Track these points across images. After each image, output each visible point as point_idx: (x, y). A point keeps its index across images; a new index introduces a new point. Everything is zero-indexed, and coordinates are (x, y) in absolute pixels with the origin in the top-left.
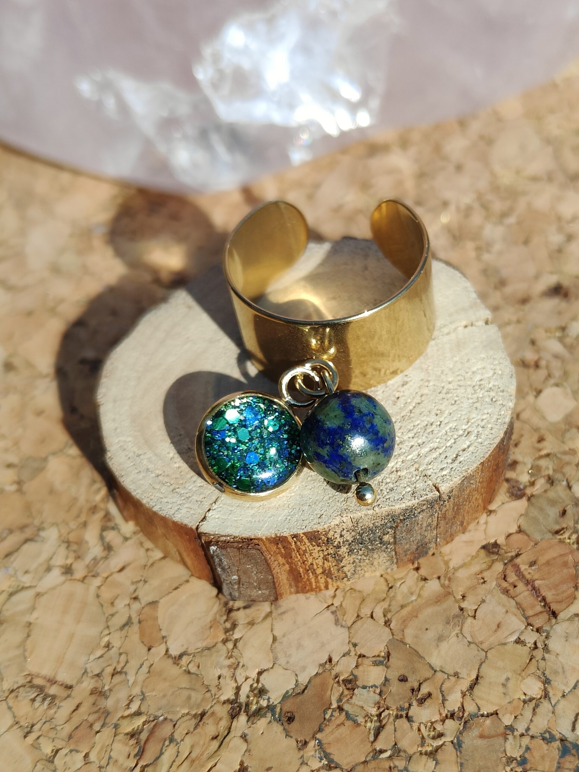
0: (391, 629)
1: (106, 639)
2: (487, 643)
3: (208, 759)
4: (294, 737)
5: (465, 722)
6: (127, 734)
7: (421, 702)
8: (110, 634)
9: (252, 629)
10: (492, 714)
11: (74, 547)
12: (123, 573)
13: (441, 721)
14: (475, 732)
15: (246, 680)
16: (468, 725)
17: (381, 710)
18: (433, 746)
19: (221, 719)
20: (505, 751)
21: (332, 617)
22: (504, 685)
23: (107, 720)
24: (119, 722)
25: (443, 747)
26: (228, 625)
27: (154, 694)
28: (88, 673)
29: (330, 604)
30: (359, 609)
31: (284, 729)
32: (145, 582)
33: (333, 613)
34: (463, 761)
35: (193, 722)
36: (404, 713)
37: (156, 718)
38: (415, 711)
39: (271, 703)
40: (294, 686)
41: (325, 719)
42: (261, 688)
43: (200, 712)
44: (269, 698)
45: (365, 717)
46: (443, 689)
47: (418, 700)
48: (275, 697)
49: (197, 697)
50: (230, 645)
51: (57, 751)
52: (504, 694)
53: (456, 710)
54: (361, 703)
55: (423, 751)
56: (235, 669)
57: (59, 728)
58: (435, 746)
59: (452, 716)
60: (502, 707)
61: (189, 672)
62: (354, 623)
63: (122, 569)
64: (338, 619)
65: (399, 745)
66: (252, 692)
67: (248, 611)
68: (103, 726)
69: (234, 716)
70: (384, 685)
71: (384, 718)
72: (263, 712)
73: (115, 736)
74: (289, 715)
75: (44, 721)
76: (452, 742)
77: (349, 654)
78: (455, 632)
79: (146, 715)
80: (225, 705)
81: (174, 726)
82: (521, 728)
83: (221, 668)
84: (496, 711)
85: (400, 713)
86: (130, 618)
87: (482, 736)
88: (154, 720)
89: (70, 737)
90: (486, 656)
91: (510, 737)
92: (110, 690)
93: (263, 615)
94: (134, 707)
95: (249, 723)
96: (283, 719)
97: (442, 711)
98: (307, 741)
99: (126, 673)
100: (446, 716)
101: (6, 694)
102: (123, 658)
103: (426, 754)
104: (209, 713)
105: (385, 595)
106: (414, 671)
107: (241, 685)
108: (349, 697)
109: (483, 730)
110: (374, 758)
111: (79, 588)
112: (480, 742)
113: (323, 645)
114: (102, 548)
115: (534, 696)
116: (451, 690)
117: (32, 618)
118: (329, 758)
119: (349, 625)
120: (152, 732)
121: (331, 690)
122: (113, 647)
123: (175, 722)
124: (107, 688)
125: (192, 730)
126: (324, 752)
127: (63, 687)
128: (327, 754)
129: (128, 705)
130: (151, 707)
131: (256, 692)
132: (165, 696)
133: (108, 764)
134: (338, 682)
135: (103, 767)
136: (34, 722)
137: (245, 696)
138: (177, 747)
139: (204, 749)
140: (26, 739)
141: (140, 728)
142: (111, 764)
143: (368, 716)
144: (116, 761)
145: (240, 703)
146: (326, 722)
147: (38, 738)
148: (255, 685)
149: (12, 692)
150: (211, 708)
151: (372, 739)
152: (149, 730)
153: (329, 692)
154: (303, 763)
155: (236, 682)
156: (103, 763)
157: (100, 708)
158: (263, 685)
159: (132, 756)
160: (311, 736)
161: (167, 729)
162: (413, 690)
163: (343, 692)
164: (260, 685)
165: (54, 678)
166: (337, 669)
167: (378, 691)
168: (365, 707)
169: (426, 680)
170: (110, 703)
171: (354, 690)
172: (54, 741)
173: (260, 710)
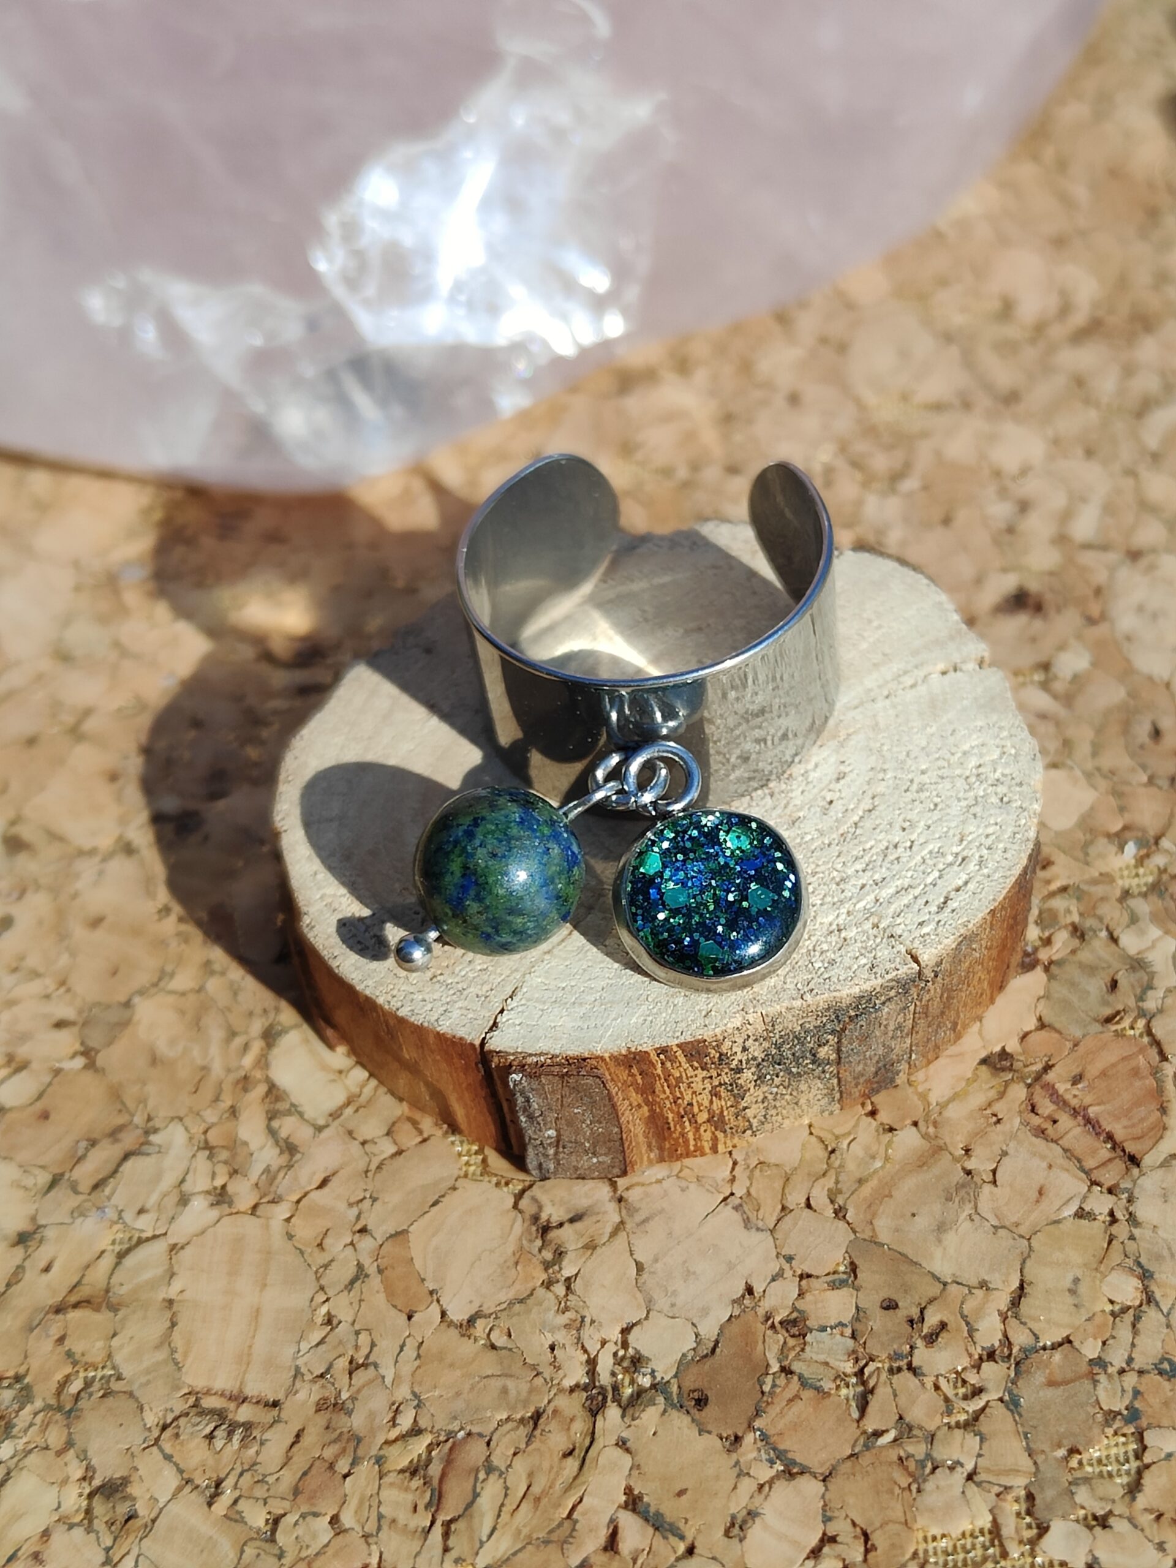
0: (849, 1224)
1: (324, 1310)
2: (1027, 1223)
3: (565, 1492)
4: (715, 1433)
5: (1017, 1364)
6: (402, 1471)
7: (931, 1339)
8: (328, 1300)
9: (594, 1256)
10: (1060, 1344)
11: (224, 1155)
12: (326, 1190)
13: (973, 1367)
14: (1039, 1378)
15: (602, 1346)
16: (1023, 1367)
17: (864, 1362)
18: (967, 1412)
19: (572, 1420)
20: (1098, 1402)
21: (737, 1217)
22: (1072, 1292)
23: (360, 1453)
24: (382, 1453)
25: (988, 1410)
26: (548, 1255)
27: (436, 1394)
28: (303, 1375)
29: (727, 1194)
30: (783, 1194)
31: (693, 1420)
32: (374, 1200)
33: (736, 1208)
34: (1027, 1430)
35: (523, 1431)
36: (903, 1363)
37: (450, 1435)
38: (922, 1356)
39: (659, 1379)
40: (695, 1345)
41: (763, 1393)
42: (632, 1358)
43: (529, 1414)
44: (653, 1371)
45: (834, 1380)
46: (966, 1313)
47: (925, 1338)
48: (664, 1367)
49: (518, 1387)
50: (560, 1289)
51: (276, 1521)
52: (1075, 1305)
53: (997, 1344)
54: (822, 1358)
55: (953, 1423)
56: (578, 1330)
57: (271, 1480)
58: (971, 1411)
59: (991, 1356)
60: (1078, 1328)
61: (493, 1347)
62: (778, 1221)
63: (324, 1183)
64: (748, 1218)
65: (908, 1419)
66: (619, 1364)
67: (578, 1225)
68: (353, 1464)
69: (595, 1410)
70: (857, 1319)
71: (870, 1376)
72: (645, 1397)
73: (381, 1478)
74: (696, 1395)
75: (239, 1470)
76: (1001, 1400)
77: (782, 1276)
78: (966, 1213)
79: (431, 1432)
80: (575, 1395)
81: (488, 1444)
82: (1117, 1359)
83: (552, 1331)
84: (1068, 1337)
85: (895, 1365)
86: (360, 1266)
87: (1052, 1383)
88: (447, 1441)
89: (296, 1492)
90: (1030, 1246)
91: (1102, 1378)
92: (353, 1399)
93: (609, 1229)
94: (405, 1422)
95: (627, 1420)
96: (686, 1403)
97: (971, 1349)
98: (740, 1435)
99: (376, 1365)
100: (981, 1358)
101: (156, 1433)
102: (364, 1339)
103: (958, 1425)
104: (550, 1411)
105: (825, 1166)
106: (906, 1289)
107: (597, 1355)
108: (798, 1349)
109: (1051, 1373)
110: (867, 1447)
111: (251, 1226)
112: (1049, 1393)
113: (731, 1267)
114: (278, 1150)
115: (1129, 1303)
116: (979, 1311)
117: (172, 1292)
118: (787, 1459)
119: (771, 1226)
120: (449, 1461)
121: (764, 1341)
122: (340, 1322)
123: (487, 1439)
124: (345, 1396)
125: (523, 1446)
126: (774, 1449)
127: (261, 1407)
128: (780, 1452)
129: (394, 1419)
130: (438, 1418)
131: (626, 1364)
132: (458, 1394)
133: (379, 1529)
134: (773, 1326)
135: (371, 1535)
136: (222, 1476)
137: (608, 1375)
138: (502, 1481)
139: (552, 1476)
140: (213, 1508)
141: (424, 1457)
142: (385, 1527)
143: (840, 1378)
144: (394, 1521)
145: (601, 1387)
146: (765, 1399)
147: (236, 1502)
148: (621, 1353)
149: (164, 1428)
150: (549, 1402)
151: (856, 1415)
152: (441, 1459)
153: (760, 1346)
154: (742, 1474)
155: (586, 1351)
156: (370, 1527)
157: (341, 1434)
158: (637, 1351)
159: (421, 1507)
160: (745, 1425)
161: (476, 1452)
162: (911, 1322)
163: (785, 1342)
164: (631, 1351)
165: (241, 1391)
166: (766, 1305)
167: (848, 1331)
168: (832, 1362)
169: (931, 1301)
170: (357, 1421)
171: (804, 1336)
172: (265, 1504)
173: (639, 1393)
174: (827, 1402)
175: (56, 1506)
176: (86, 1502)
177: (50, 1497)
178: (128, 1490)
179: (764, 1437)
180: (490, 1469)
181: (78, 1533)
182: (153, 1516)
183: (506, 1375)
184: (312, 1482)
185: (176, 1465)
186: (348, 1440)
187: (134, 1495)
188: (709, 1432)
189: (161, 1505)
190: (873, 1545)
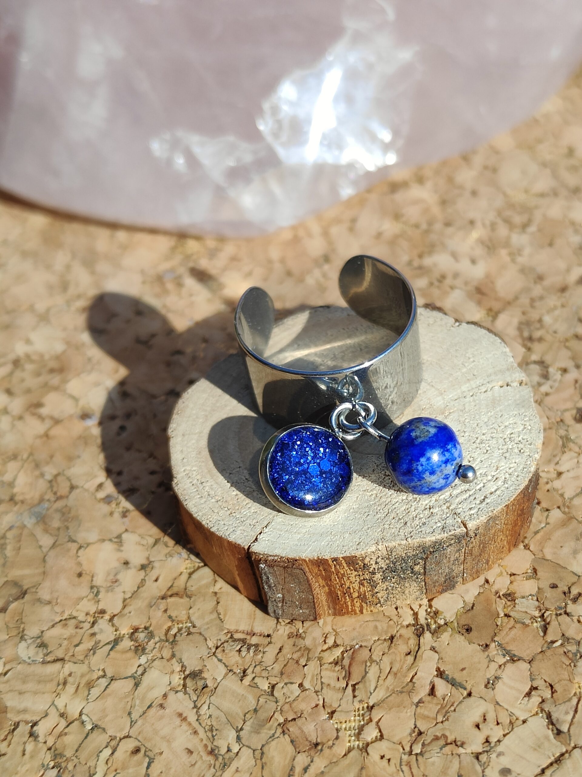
3: (408, 670)
4: (476, 643)
6: (330, 663)
7: (575, 600)
17: (544, 611)
19: (409, 639)
23: (310, 656)
24: (320, 655)
35: (386, 644)
36: (563, 611)
37: (352, 647)
38: (571, 608)
39: (448, 621)
41: (497, 625)
43: (388, 638)
44: (445, 617)
45: (530, 619)
47: (571, 600)
48: (450, 615)
49: (382, 626)
51: (273, 687)
54: (524, 610)
57: (269, 668)
66: (429, 615)
68: (308, 660)
69: (419, 634)
70: (538, 593)
71: (548, 616)
72: (442, 629)
73: (321, 667)
75: (254, 665)
79: (343, 646)
80: (409, 628)
81: (370, 650)
85: (559, 612)
88: (350, 649)
89: (282, 674)
94: (330, 641)
95: (435, 637)
96: (461, 631)
98: (488, 644)
101: (213, 650)
104: (398, 635)
108: (512, 606)
120: (352, 658)
121: (496, 603)
123: (370, 648)
124: (301, 631)
125: (386, 651)
126: (505, 650)
127: (262, 637)
128: (508, 651)
129: (325, 641)
130: (346, 639)
131: (432, 614)
132: (354, 629)
133: (322, 689)
134: (499, 597)
135: (319, 691)
136: (246, 668)
137: (424, 619)
138: (378, 666)
139: (401, 664)
140: (243, 682)
141: (340, 657)
142: (325, 688)
143: (533, 618)
144: (329, 685)
145: (421, 625)
146: (498, 628)
147: (254, 678)
148: (429, 610)
149: (217, 648)
150: (397, 632)
151: (542, 634)
152: (349, 657)
153: (494, 605)
154: (491, 661)
155: (412, 610)
156: (318, 688)
157: (301, 648)
158: (436, 609)
159: (341, 679)
160: (490, 640)
161: (365, 654)
162: (565, 593)
163: (506, 603)
164: (434, 609)
165: (252, 631)
166: (495, 588)
167: (535, 598)
168: (529, 612)
169: (573, 584)
170: (308, 642)
171: (515, 601)
172: (268, 679)
173: (439, 627)
174: (528, 629)
175: (169, 683)
176: (182, 682)
177: (166, 679)
178: (203, 675)
179: (500, 645)
180: (372, 661)
181: (180, 695)
182: (215, 686)
183: (376, 621)
184: (288, 669)
185: (224, 663)
186: (304, 651)
187: (205, 677)
188: (474, 643)
189: (218, 681)
190: (555, 690)
